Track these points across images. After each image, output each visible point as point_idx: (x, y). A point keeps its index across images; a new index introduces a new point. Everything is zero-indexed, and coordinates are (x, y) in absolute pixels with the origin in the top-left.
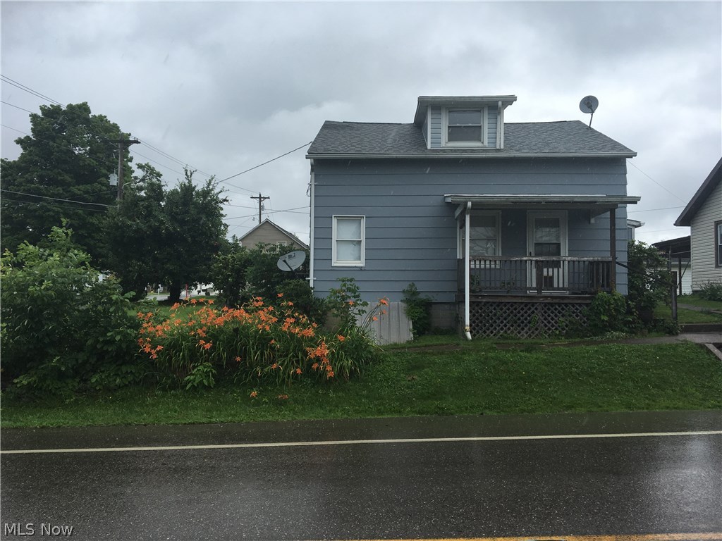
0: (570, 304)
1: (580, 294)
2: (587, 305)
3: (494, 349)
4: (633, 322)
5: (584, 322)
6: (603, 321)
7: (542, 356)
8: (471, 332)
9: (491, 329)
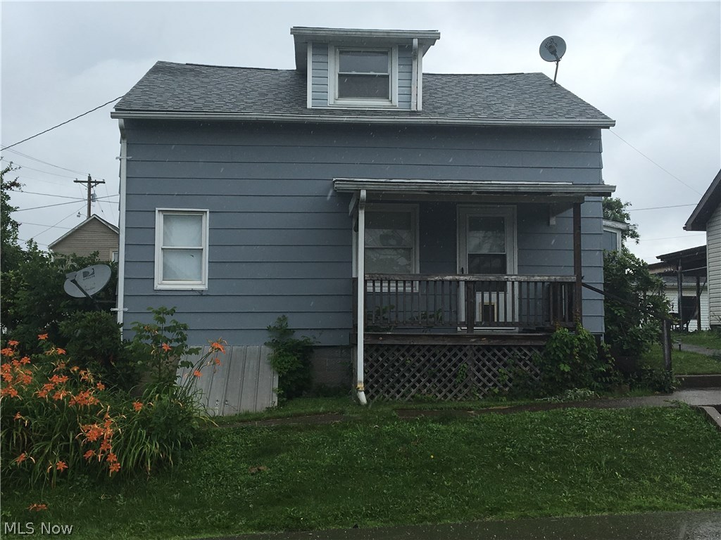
0: (515, 346)
1: (534, 332)
2: (540, 348)
3: (392, 419)
4: (608, 373)
5: (536, 375)
6: (563, 372)
7: (464, 429)
8: (366, 392)
9: (397, 386)
